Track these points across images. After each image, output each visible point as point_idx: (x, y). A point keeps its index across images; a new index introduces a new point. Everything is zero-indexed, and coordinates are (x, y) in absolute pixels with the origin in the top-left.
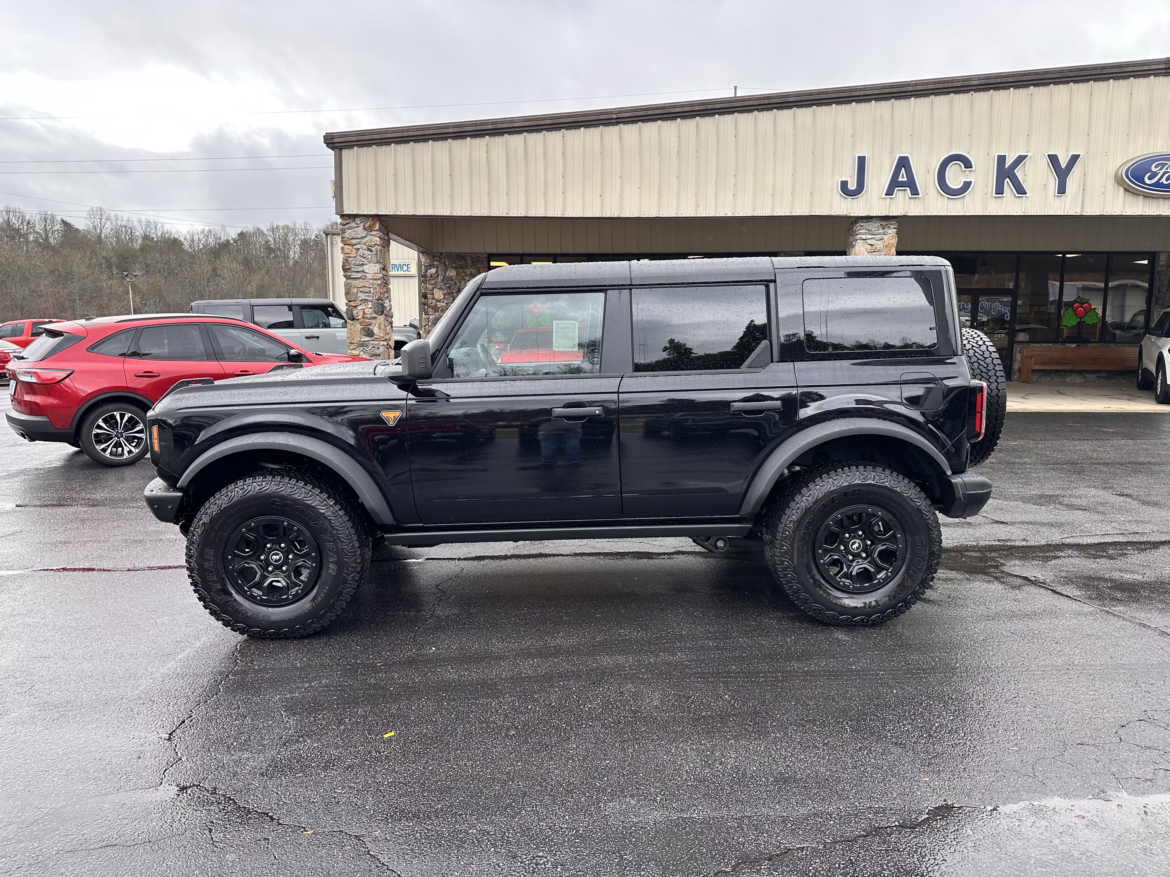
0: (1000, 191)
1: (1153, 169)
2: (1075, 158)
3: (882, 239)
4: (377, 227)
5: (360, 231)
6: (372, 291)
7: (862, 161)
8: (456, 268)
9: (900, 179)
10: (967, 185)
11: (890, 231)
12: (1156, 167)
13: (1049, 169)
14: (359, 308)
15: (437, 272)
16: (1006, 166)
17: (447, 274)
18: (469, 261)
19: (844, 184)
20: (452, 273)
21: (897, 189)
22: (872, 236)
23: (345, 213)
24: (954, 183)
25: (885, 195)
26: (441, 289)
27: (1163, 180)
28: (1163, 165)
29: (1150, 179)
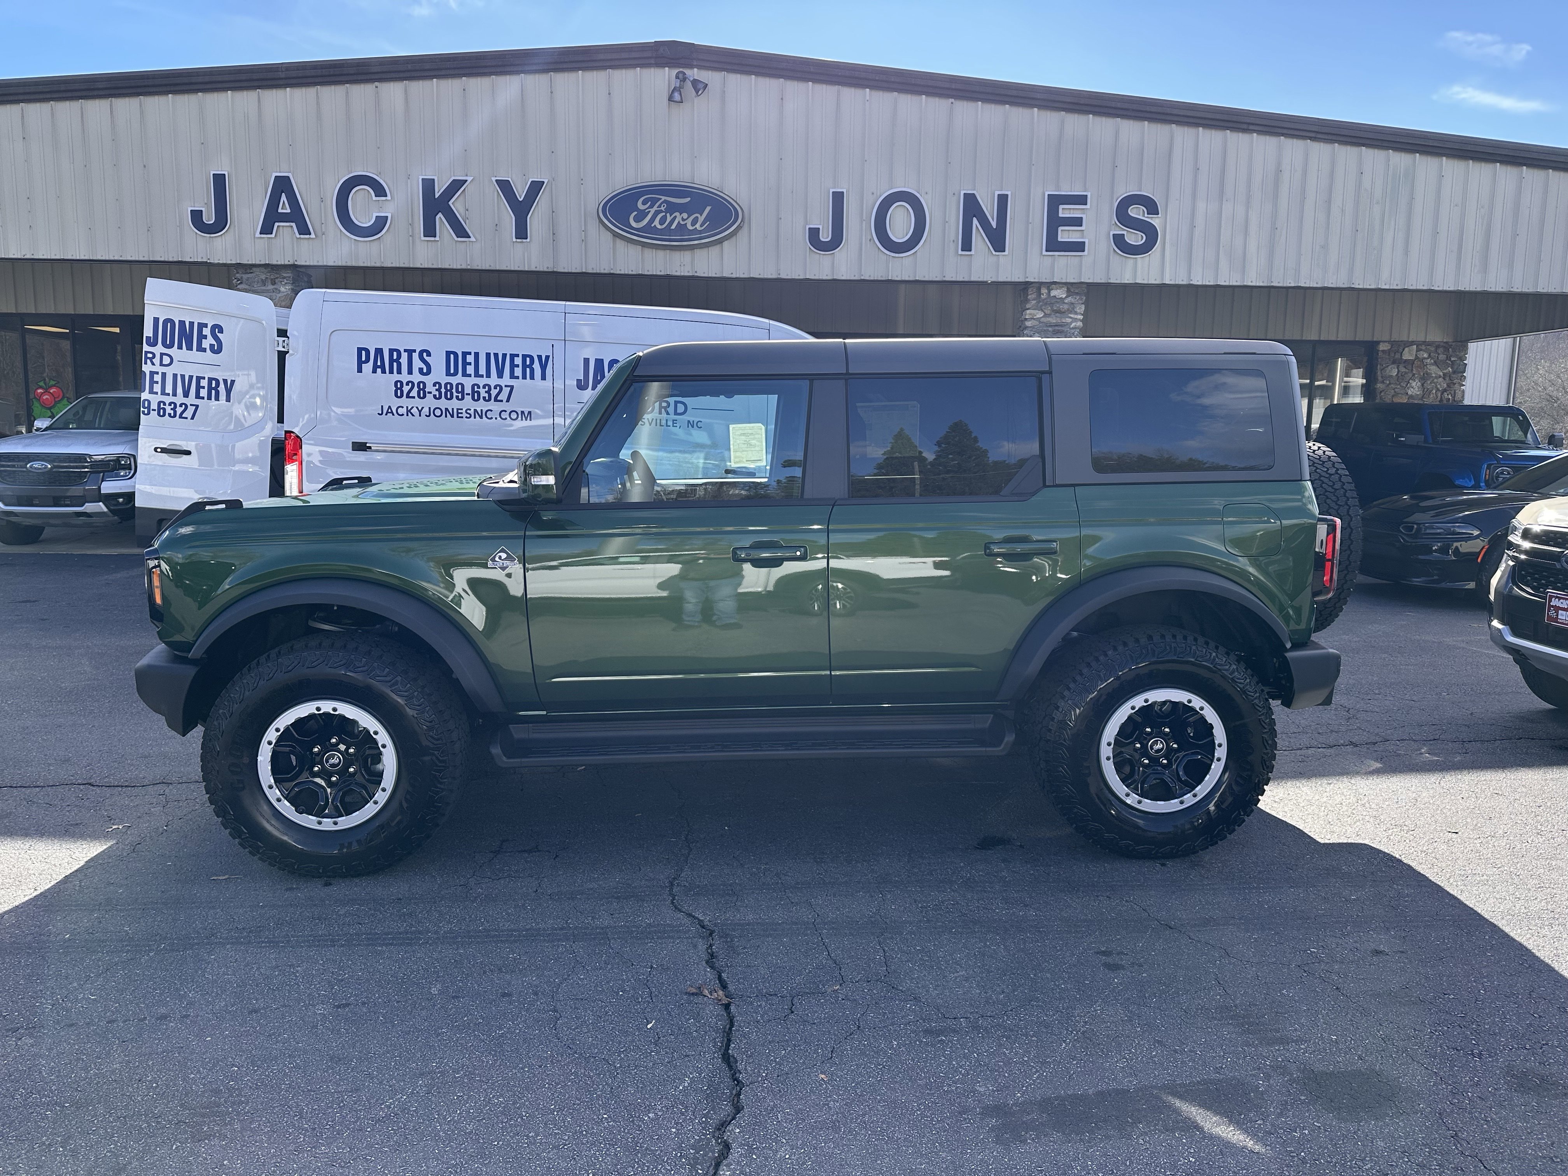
0: (430, 230)
1: (640, 206)
2: (536, 187)
7: (220, 181)
9: (280, 210)
11: (283, 288)
12: (644, 203)
13: (500, 201)
16: (437, 196)
19: (196, 215)
21: (276, 224)
24: (363, 218)
25: (260, 234)
27: (656, 223)
28: (654, 201)
29: (637, 219)
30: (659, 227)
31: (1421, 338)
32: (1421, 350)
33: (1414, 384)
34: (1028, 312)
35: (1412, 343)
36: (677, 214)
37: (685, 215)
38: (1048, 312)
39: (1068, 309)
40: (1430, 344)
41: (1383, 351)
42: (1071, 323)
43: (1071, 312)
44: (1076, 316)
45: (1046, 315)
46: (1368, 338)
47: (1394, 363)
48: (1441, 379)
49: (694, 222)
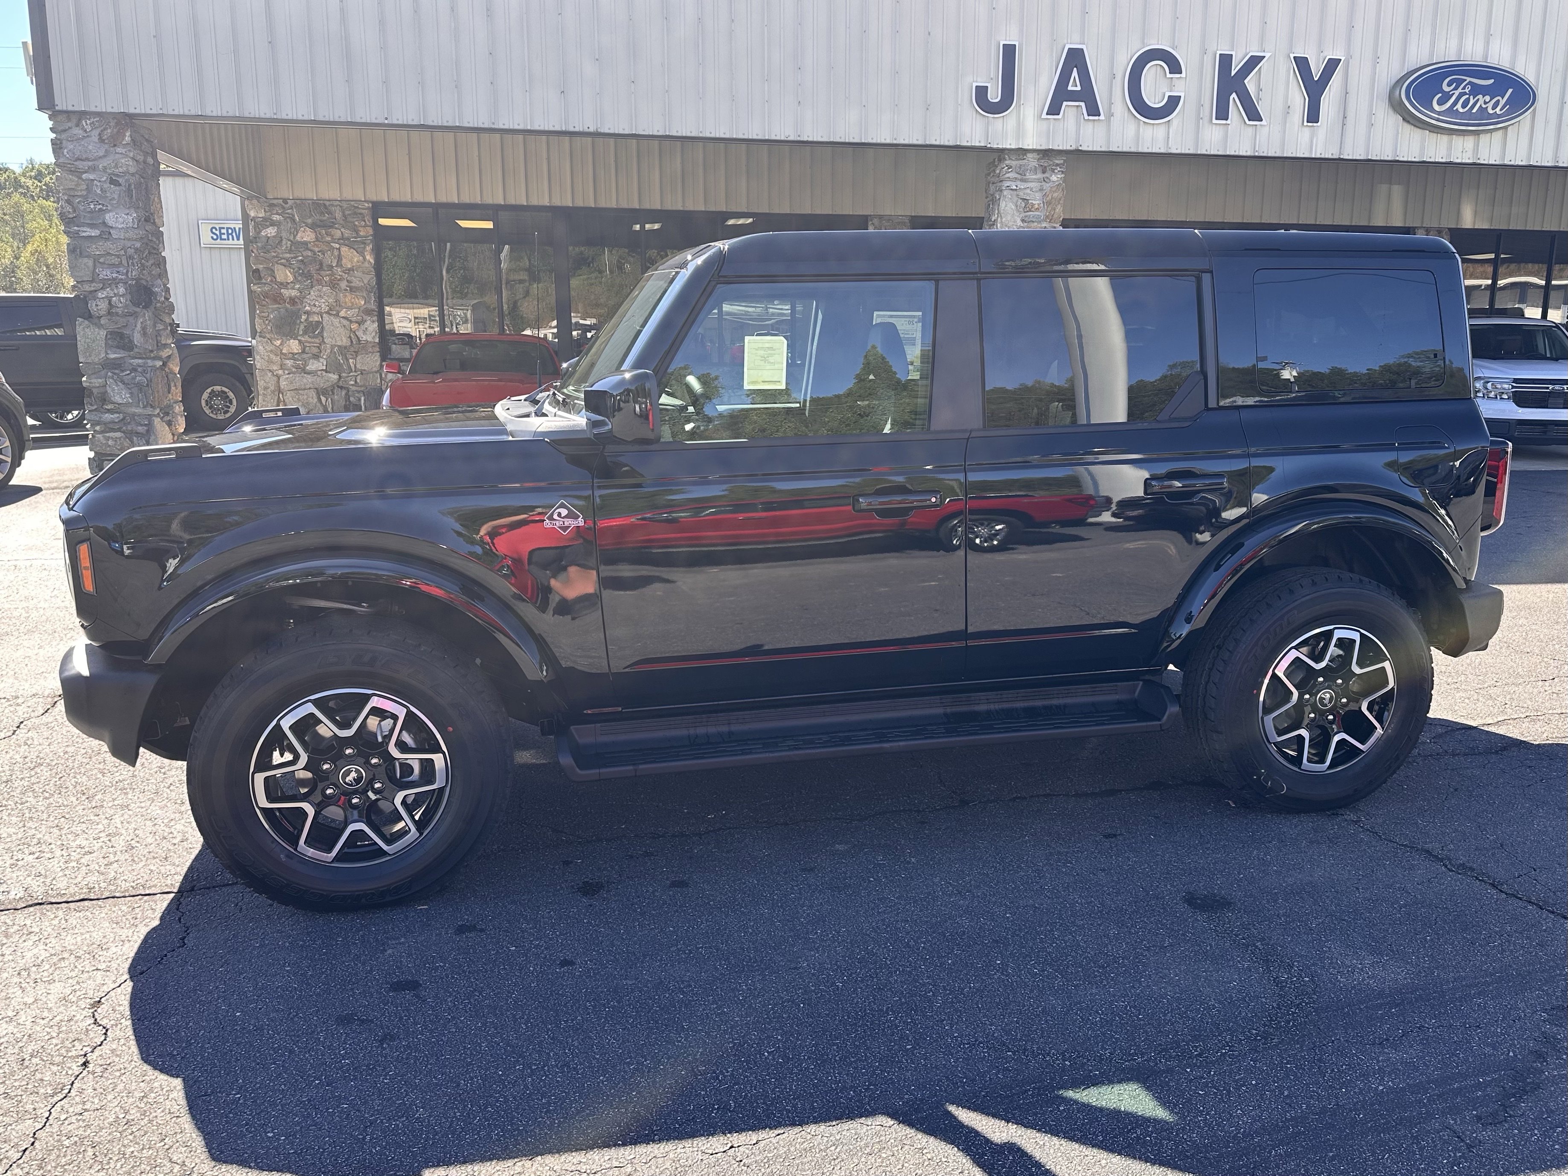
0: (1222, 113)
1: (1446, 88)
2: (1332, 65)
3: (1041, 190)
4: (128, 139)
5: (93, 147)
6: (124, 262)
7: (1009, 52)
8: (313, 227)
9: (1070, 88)
10: (1174, 101)
11: (1054, 178)
12: (1449, 85)
13: (1295, 81)
14: (100, 295)
15: (278, 232)
16: (1233, 73)
17: (298, 238)
18: (338, 215)
19: (981, 92)
20: (306, 235)
21: (1065, 104)
22: (1028, 185)
23: (57, 108)
24: (1153, 98)
25: (1047, 114)
26: (288, 265)
27: (1459, 106)
28: (1459, 82)
29: (1440, 103)
30: (1461, 110)
36: (1480, 96)
37: (1487, 98)
49: (1494, 107)
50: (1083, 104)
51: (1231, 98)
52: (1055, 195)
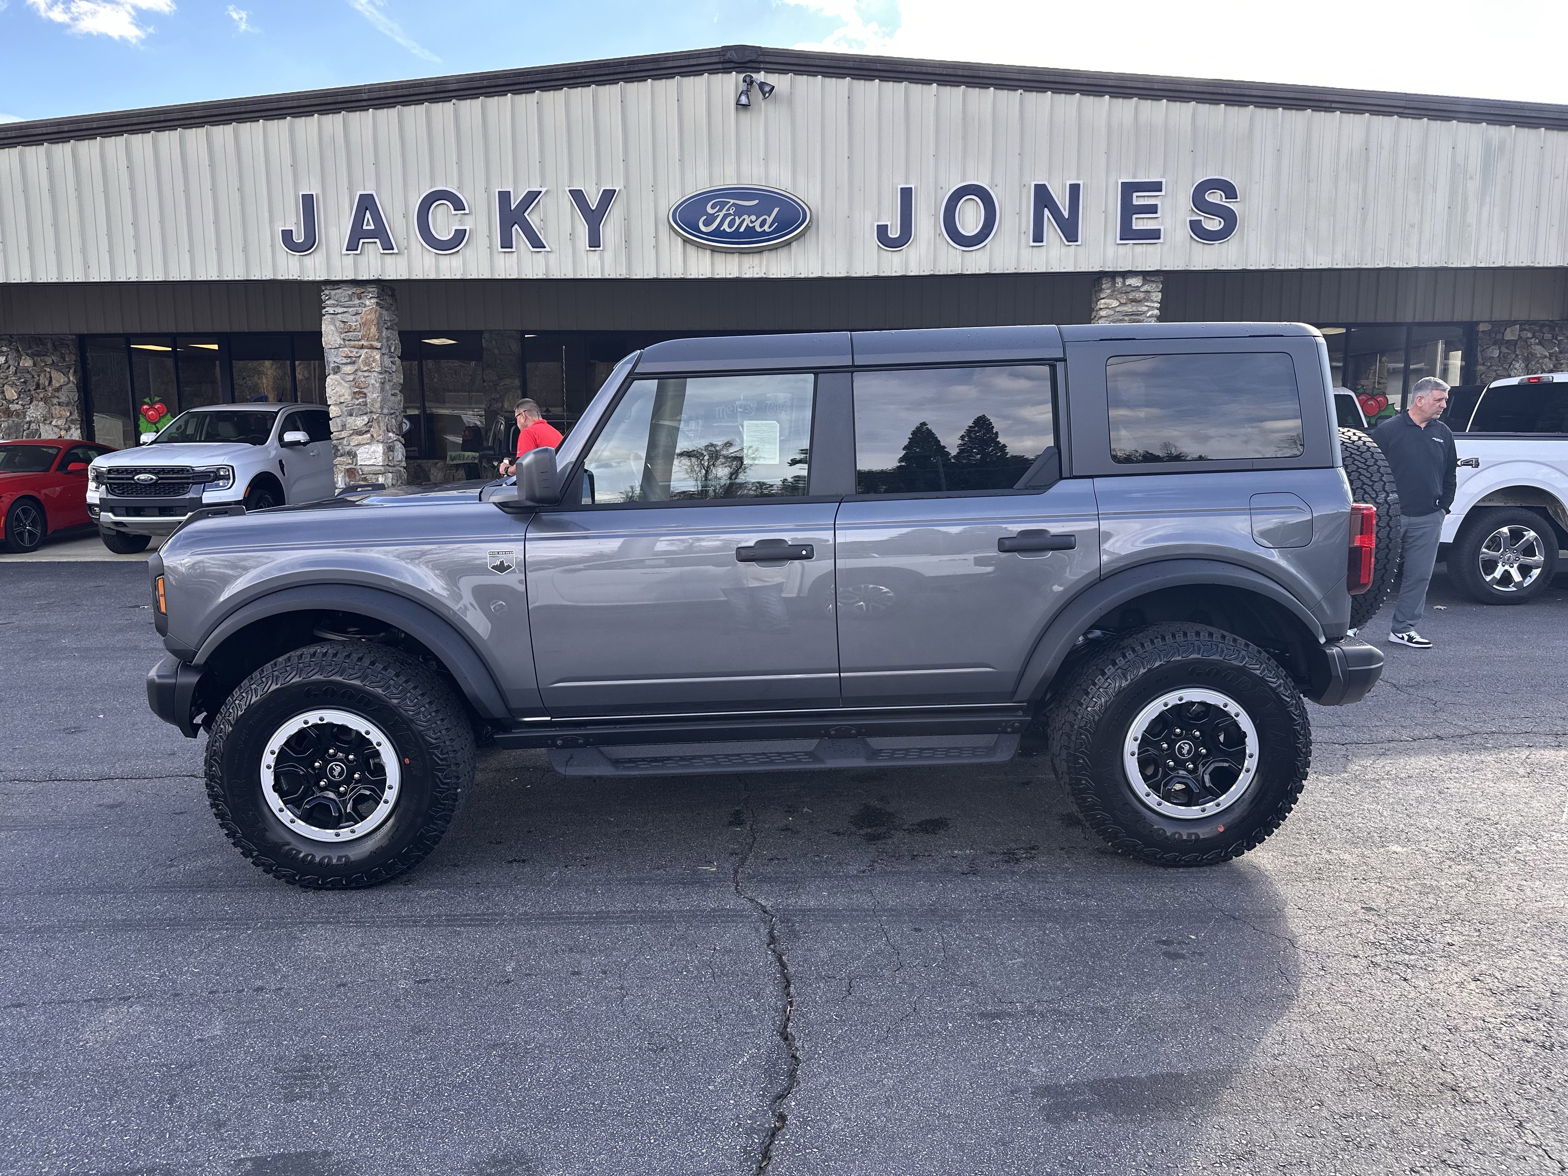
0: (507, 243)
1: (709, 210)
2: (608, 196)
3: (357, 314)
8: (32, 356)
9: (365, 227)
11: (368, 302)
12: (713, 207)
13: (573, 211)
15: (6, 361)
16: (513, 207)
17: (21, 364)
18: (50, 346)
19: (287, 235)
20: (27, 363)
21: (362, 241)
22: (345, 310)
24: (443, 232)
25: (347, 250)
26: (13, 385)
27: (725, 226)
28: (723, 205)
29: (706, 224)
30: (728, 230)
31: (1524, 317)
32: (1525, 330)
33: (1517, 365)
34: (1103, 301)
35: (1514, 323)
36: (745, 217)
37: (753, 218)
38: (1123, 301)
39: (1144, 298)
40: (1534, 323)
41: (1483, 332)
42: (1148, 311)
43: (1147, 301)
44: (1152, 305)
45: (1121, 304)
46: (1466, 318)
47: (1495, 344)
48: (1547, 360)
49: (762, 225)
50: (377, 240)
51: (514, 229)
52: (369, 317)
